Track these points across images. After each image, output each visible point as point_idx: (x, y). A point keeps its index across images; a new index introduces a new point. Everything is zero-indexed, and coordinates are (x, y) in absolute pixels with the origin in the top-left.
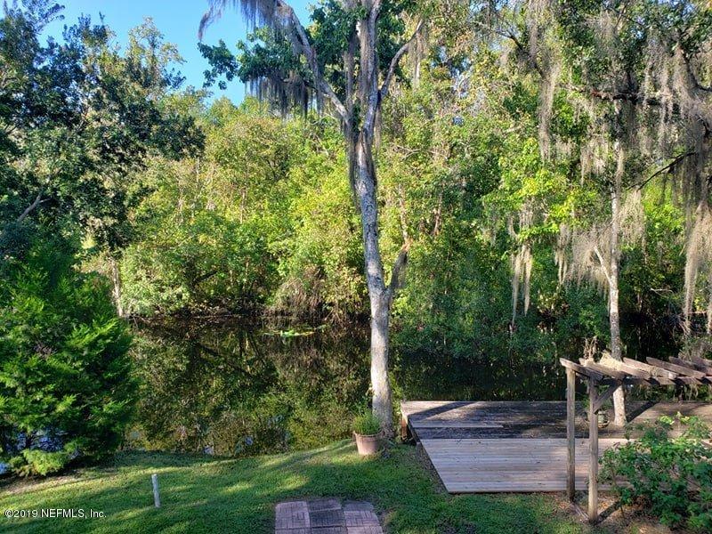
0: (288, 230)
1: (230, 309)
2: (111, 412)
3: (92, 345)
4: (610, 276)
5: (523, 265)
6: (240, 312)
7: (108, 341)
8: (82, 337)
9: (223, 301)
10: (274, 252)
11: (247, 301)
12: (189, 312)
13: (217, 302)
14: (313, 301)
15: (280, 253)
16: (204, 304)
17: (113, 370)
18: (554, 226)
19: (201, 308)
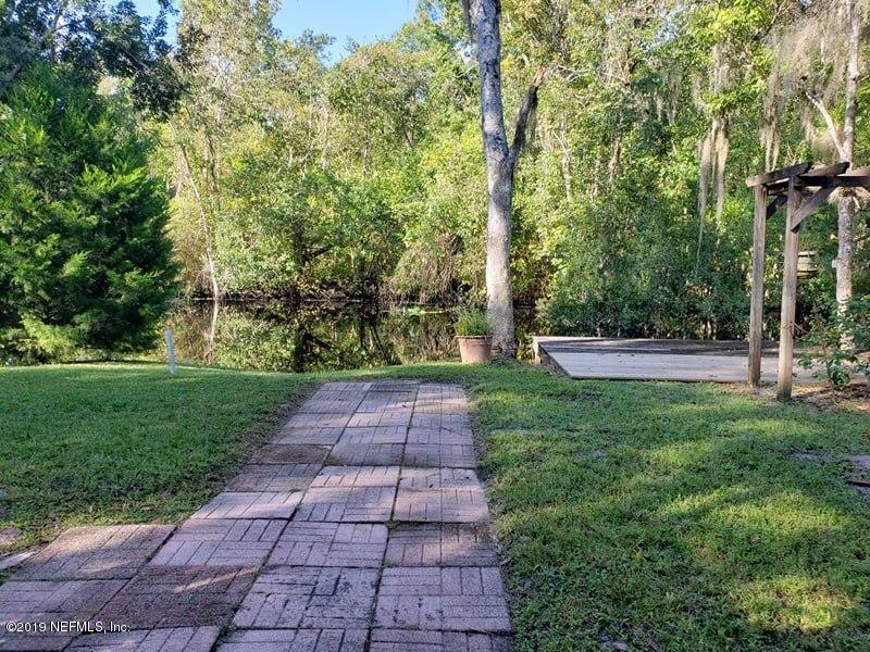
0: (416, 189)
1: (347, 294)
2: (134, 284)
3: (113, 197)
4: (842, 143)
5: (714, 154)
6: (359, 297)
7: (133, 195)
8: (97, 182)
9: (340, 284)
10: (399, 217)
11: (368, 285)
12: (297, 294)
13: (333, 284)
14: (445, 277)
15: (406, 218)
16: (316, 284)
17: (139, 235)
18: (760, 82)
19: (313, 290)
